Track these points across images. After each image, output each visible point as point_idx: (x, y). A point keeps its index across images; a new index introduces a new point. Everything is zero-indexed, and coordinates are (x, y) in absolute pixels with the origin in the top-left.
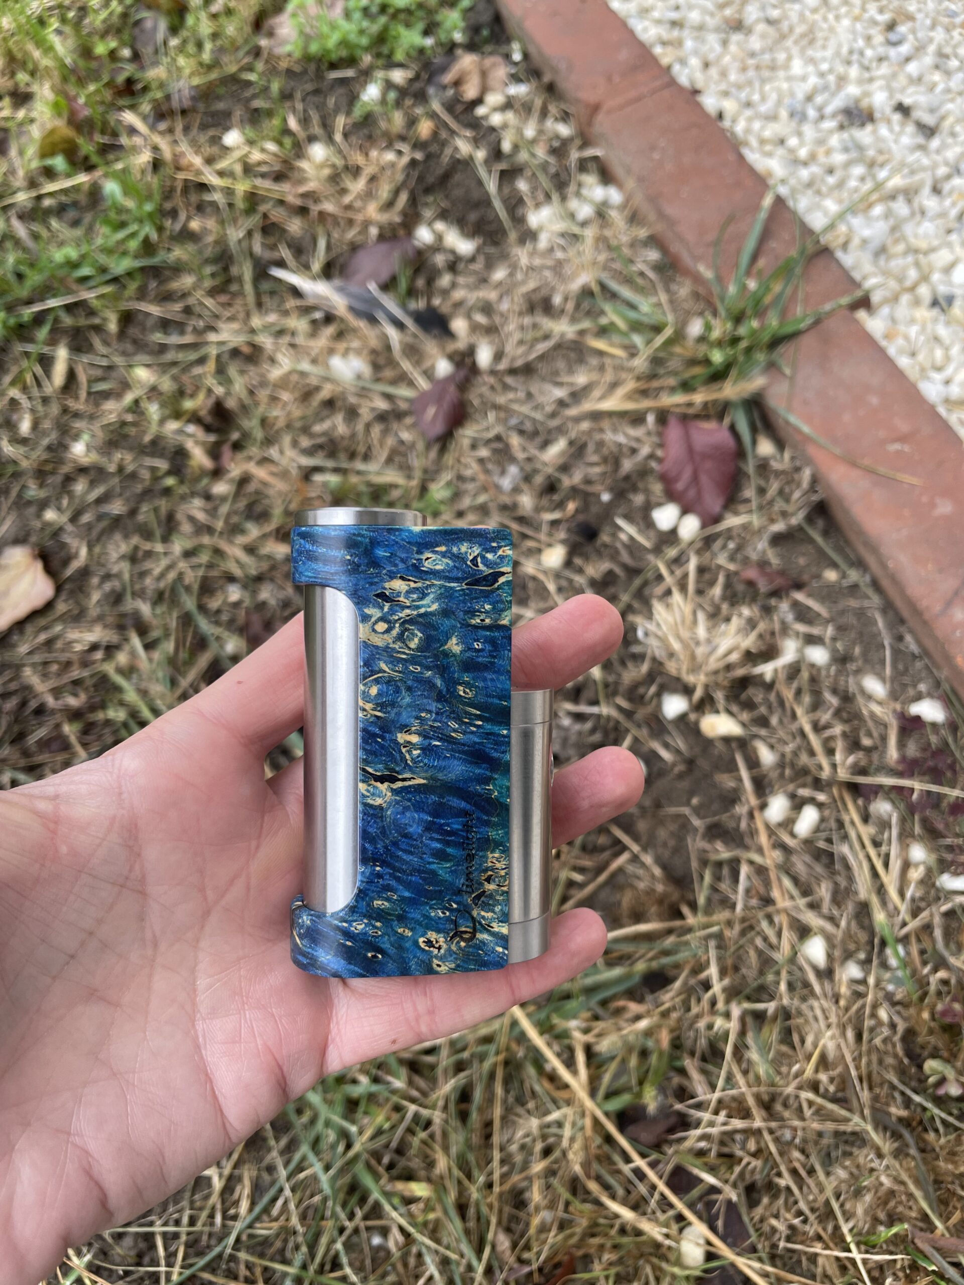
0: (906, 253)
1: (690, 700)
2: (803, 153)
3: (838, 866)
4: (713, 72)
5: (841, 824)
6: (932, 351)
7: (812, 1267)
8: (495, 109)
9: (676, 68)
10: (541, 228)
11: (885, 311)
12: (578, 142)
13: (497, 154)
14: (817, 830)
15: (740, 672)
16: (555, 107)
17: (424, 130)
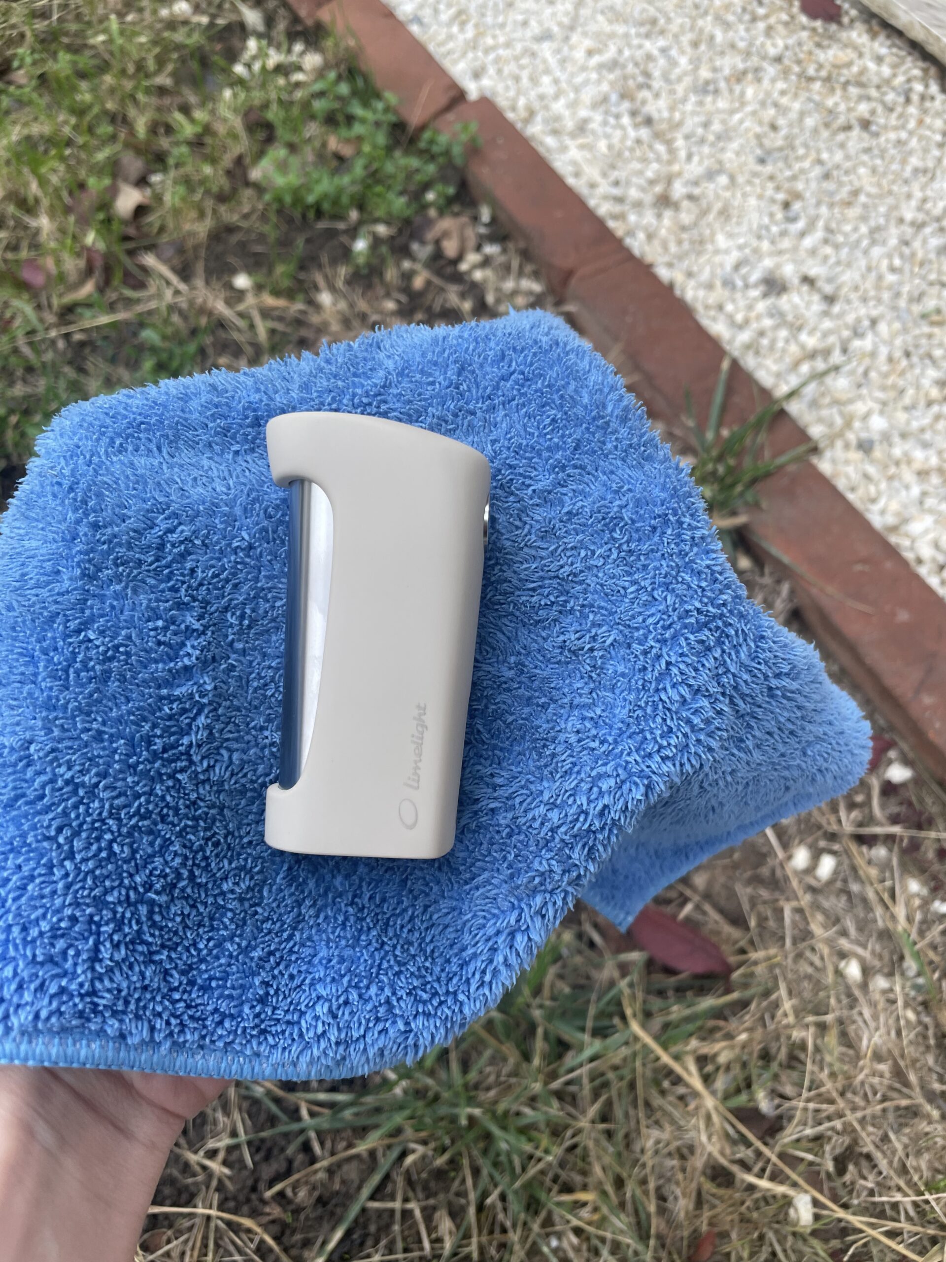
0: (832, 404)
3: (855, 901)
5: (853, 868)
6: (866, 486)
7: (896, 1212)
8: (475, 267)
9: (628, 240)
11: (828, 454)
12: (551, 299)
14: (836, 872)
16: (529, 268)
17: (418, 282)
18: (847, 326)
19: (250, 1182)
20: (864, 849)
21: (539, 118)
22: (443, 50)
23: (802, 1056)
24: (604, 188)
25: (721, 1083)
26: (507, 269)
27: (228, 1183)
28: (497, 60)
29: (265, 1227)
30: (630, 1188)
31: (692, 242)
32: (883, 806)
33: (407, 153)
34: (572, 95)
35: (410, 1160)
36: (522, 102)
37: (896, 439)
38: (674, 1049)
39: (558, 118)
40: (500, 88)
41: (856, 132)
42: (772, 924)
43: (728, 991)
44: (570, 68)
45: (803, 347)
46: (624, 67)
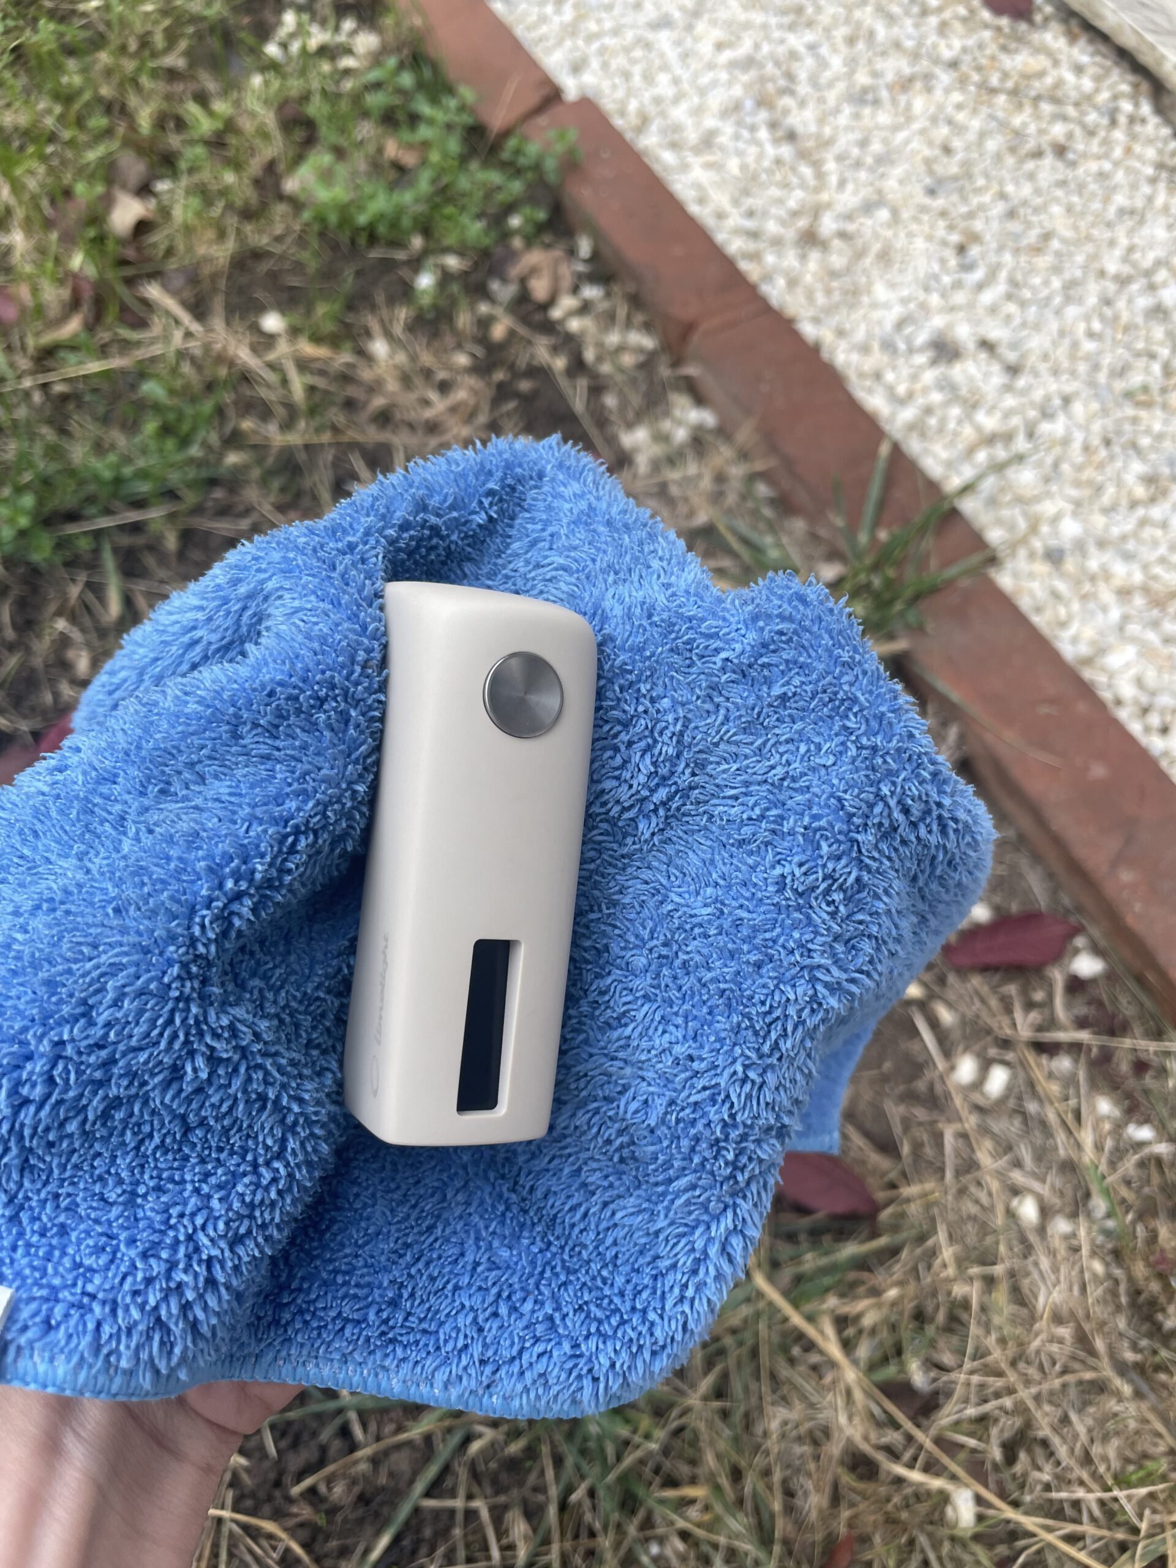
0: (1014, 502)
2: (901, 390)
6: (1055, 607)
7: (1077, 1512)
8: (572, 313)
9: (765, 287)
10: (636, 450)
11: (1009, 565)
12: (666, 359)
13: (578, 366)
14: (1009, 1088)
16: (639, 318)
17: (498, 332)
18: (1032, 404)
19: (272, 1476)
20: (1044, 1059)
21: (654, 127)
22: (534, 35)
23: (964, 1316)
24: (735, 219)
25: (863, 1351)
26: (609, 318)
27: (246, 1478)
28: (602, 51)
29: (291, 1531)
30: (750, 1482)
31: (845, 293)
32: (1068, 1006)
33: (486, 164)
34: (696, 100)
35: (475, 1446)
36: (633, 106)
37: (1092, 549)
38: (808, 1307)
39: (677, 128)
40: (606, 86)
41: (1049, 160)
42: (929, 1151)
43: (874, 1235)
44: (695, 65)
45: (978, 429)
46: (761, 66)
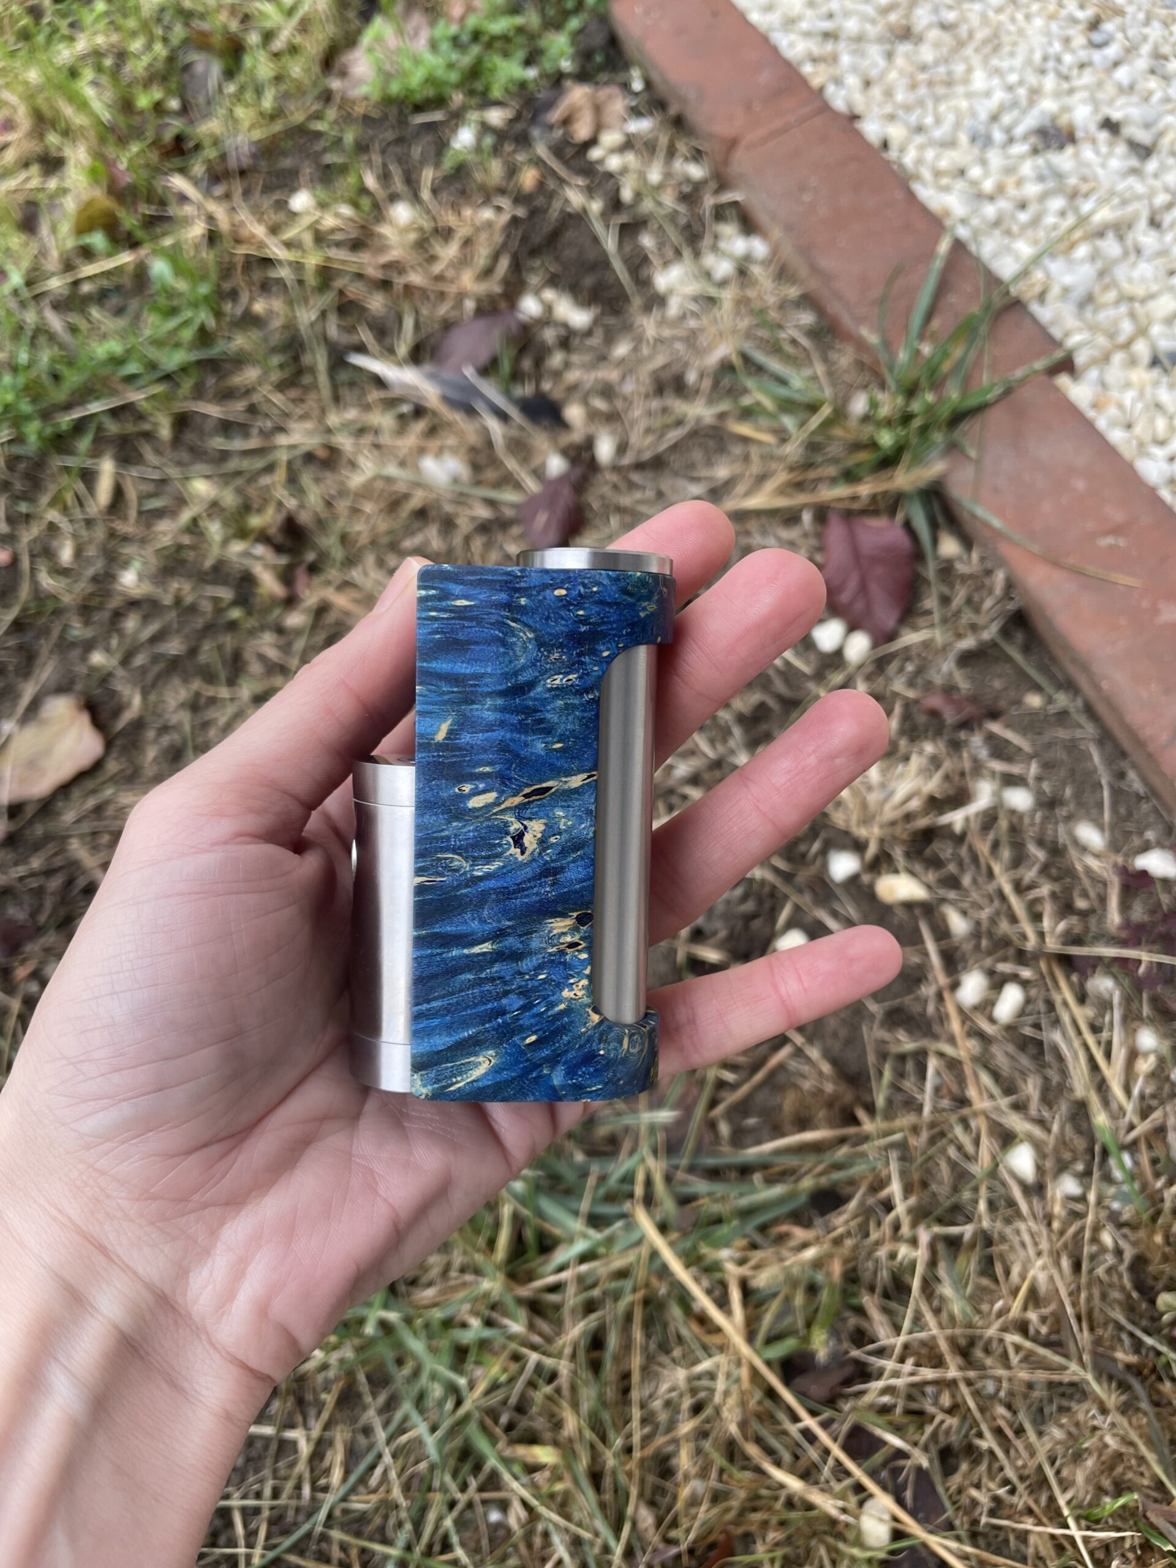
0: (1118, 302)
1: (862, 858)
2: (988, 186)
3: (1048, 1057)
4: (876, 91)
5: (1050, 1005)
6: (1152, 421)
7: (1022, 1547)
8: (613, 151)
9: (831, 89)
10: (671, 291)
11: (1093, 374)
12: (713, 185)
13: (615, 204)
14: (1022, 1013)
15: (923, 822)
16: (681, 146)
17: (529, 180)
18: (1165, 190)
20: (1075, 978)
23: (906, 1283)
24: (809, 22)
26: (651, 150)
31: (933, 85)
